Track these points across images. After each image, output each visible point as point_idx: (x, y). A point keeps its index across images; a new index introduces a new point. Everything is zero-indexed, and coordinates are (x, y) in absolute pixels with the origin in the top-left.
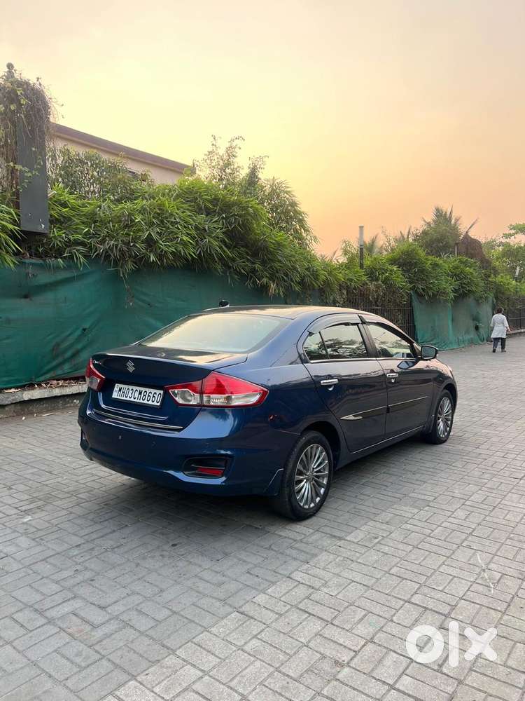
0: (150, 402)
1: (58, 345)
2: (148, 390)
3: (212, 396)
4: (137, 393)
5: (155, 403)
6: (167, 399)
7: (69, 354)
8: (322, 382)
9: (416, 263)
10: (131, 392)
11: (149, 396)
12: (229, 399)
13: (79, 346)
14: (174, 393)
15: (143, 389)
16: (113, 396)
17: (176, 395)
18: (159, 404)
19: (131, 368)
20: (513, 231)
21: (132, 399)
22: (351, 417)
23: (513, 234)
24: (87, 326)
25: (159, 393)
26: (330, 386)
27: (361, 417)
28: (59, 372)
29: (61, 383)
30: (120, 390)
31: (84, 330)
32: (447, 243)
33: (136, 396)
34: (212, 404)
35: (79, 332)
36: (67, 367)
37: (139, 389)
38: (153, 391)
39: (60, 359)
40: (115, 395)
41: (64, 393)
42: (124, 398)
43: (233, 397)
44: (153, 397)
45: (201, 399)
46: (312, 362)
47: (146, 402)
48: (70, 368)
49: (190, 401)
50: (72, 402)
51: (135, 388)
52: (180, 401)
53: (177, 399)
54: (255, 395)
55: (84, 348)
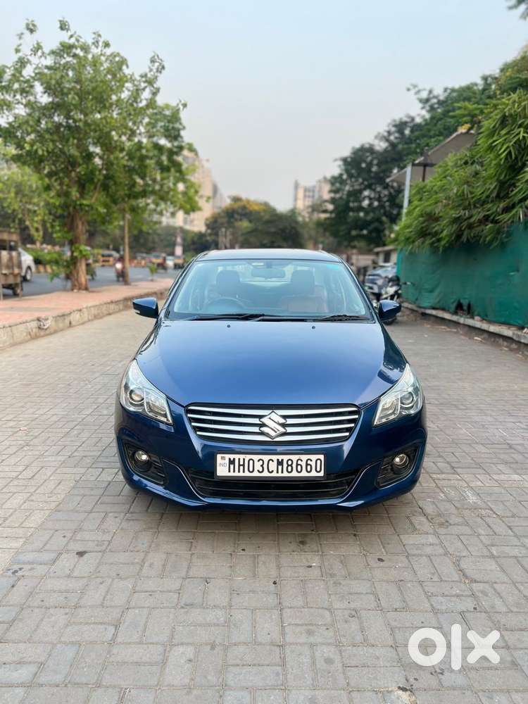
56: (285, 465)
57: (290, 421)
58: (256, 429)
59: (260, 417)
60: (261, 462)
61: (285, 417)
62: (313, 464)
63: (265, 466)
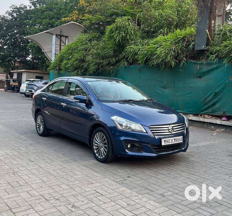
56: (176, 140)
57: (174, 128)
58: (168, 131)
59: (168, 127)
60: (171, 140)
61: (173, 127)
62: (181, 139)
63: (172, 141)
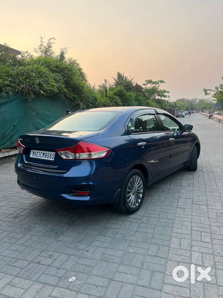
0: (49, 159)
1: (4, 133)
2: (48, 152)
3: (81, 154)
4: (42, 154)
5: (51, 159)
6: (57, 157)
7: (9, 137)
8: (138, 144)
9: (123, 95)
10: (39, 154)
11: (48, 155)
12: (90, 155)
13: (13, 133)
14: (61, 153)
15: (45, 152)
16: (30, 157)
17: (62, 154)
18: (53, 160)
19: (38, 141)
20: (146, 83)
21: (40, 158)
22: (153, 161)
23: (147, 84)
24: (15, 124)
25: (53, 154)
26: (142, 146)
27: (158, 161)
28: (5, 146)
29: (7, 150)
30: (34, 153)
31: (15, 125)
32: (130, 87)
33: (42, 156)
34: (81, 158)
35: (12, 127)
36: (8, 143)
37: (43, 152)
38: (50, 153)
39: (5, 140)
40: (31, 156)
41: (9, 155)
42: (36, 157)
43: (92, 154)
44: (50, 156)
45: (75, 155)
46: (132, 134)
47: (46, 159)
48: (10, 144)
49: (69, 157)
50: (12, 159)
51: (41, 152)
52: (64, 157)
53: (62, 156)
54: (104, 152)
55: (15, 134)
